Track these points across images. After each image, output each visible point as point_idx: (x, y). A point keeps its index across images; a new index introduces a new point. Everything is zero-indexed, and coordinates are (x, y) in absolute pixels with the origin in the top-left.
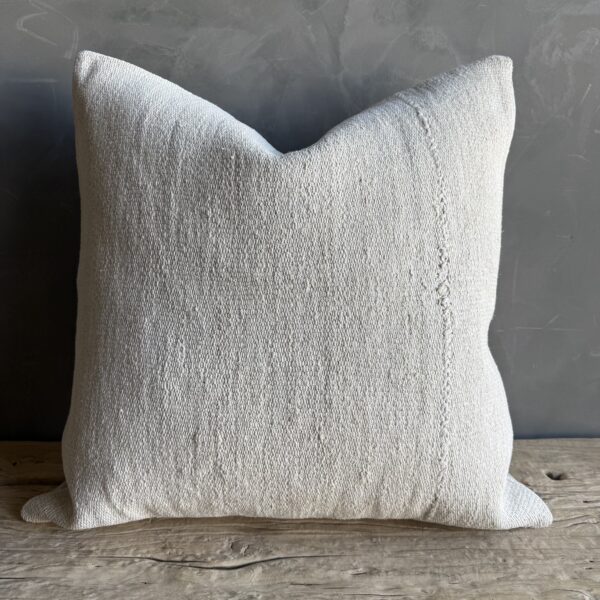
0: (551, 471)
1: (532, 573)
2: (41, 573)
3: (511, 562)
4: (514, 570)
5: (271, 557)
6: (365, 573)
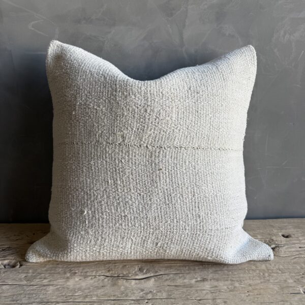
0: (284, 234)
1: (276, 279)
2: (55, 283)
3: (266, 275)
4: (268, 278)
5: (157, 274)
6: (201, 281)
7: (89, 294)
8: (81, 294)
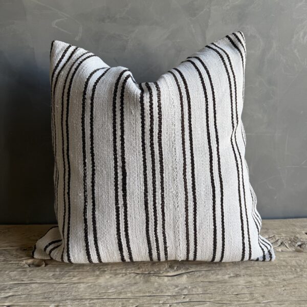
2: (85, 280)
3: (298, 270)
4: (300, 273)
5: (189, 271)
6: (234, 276)
7: (123, 291)
8: (114, 290)
